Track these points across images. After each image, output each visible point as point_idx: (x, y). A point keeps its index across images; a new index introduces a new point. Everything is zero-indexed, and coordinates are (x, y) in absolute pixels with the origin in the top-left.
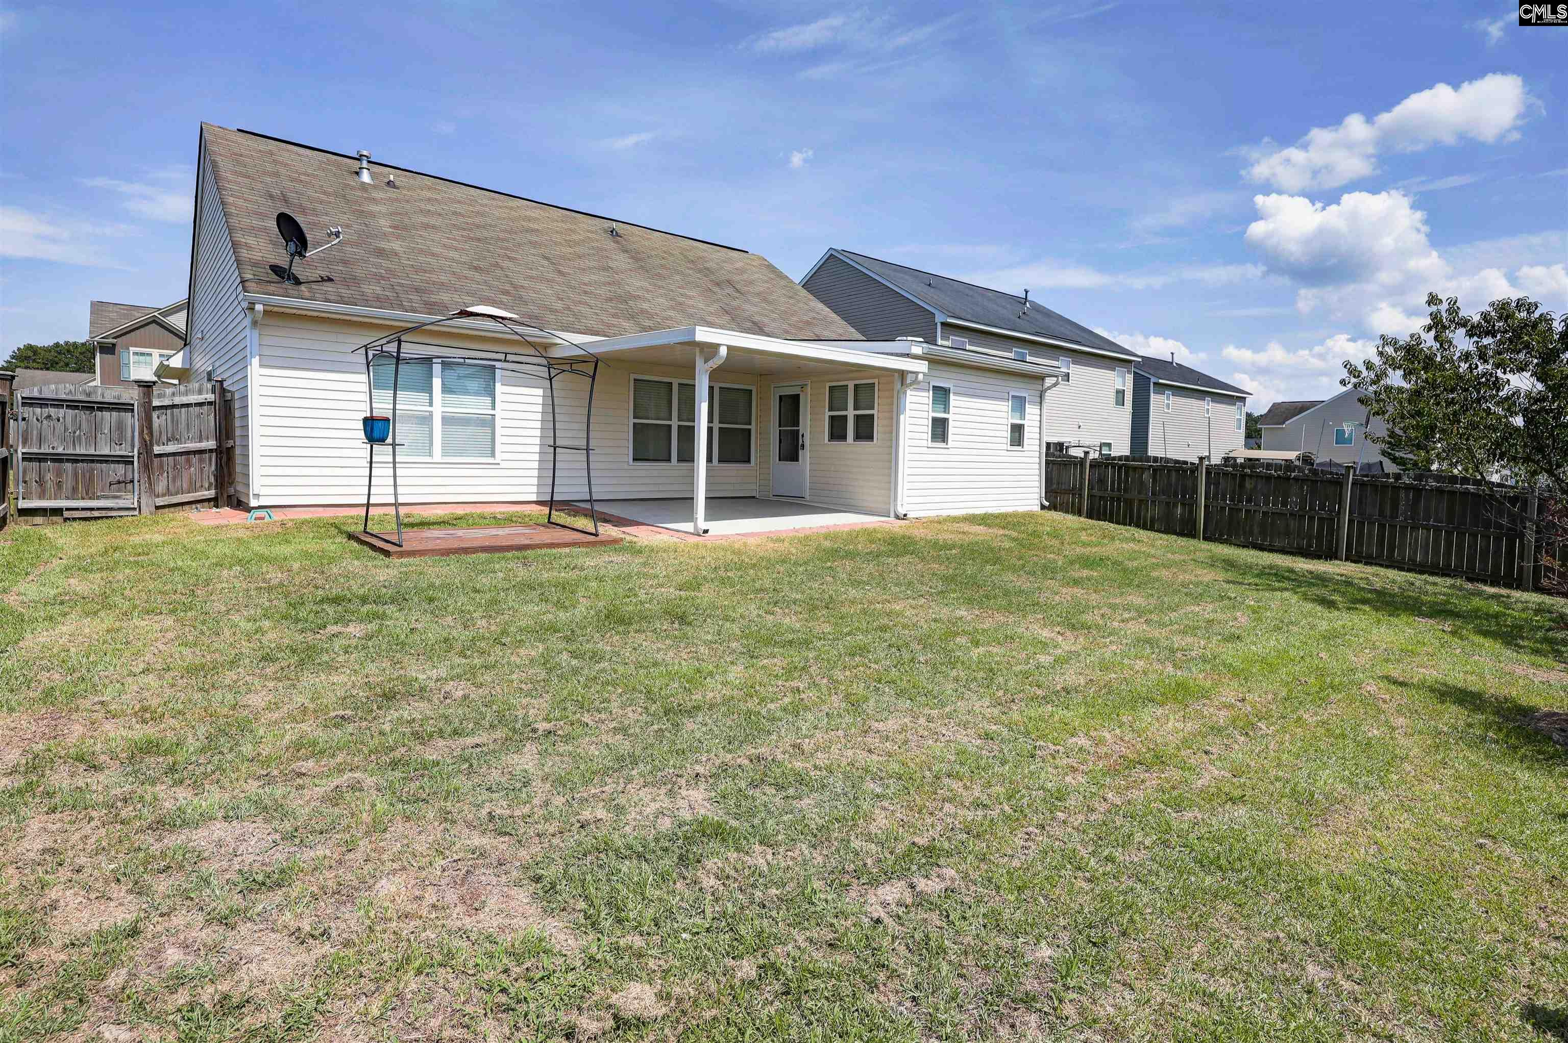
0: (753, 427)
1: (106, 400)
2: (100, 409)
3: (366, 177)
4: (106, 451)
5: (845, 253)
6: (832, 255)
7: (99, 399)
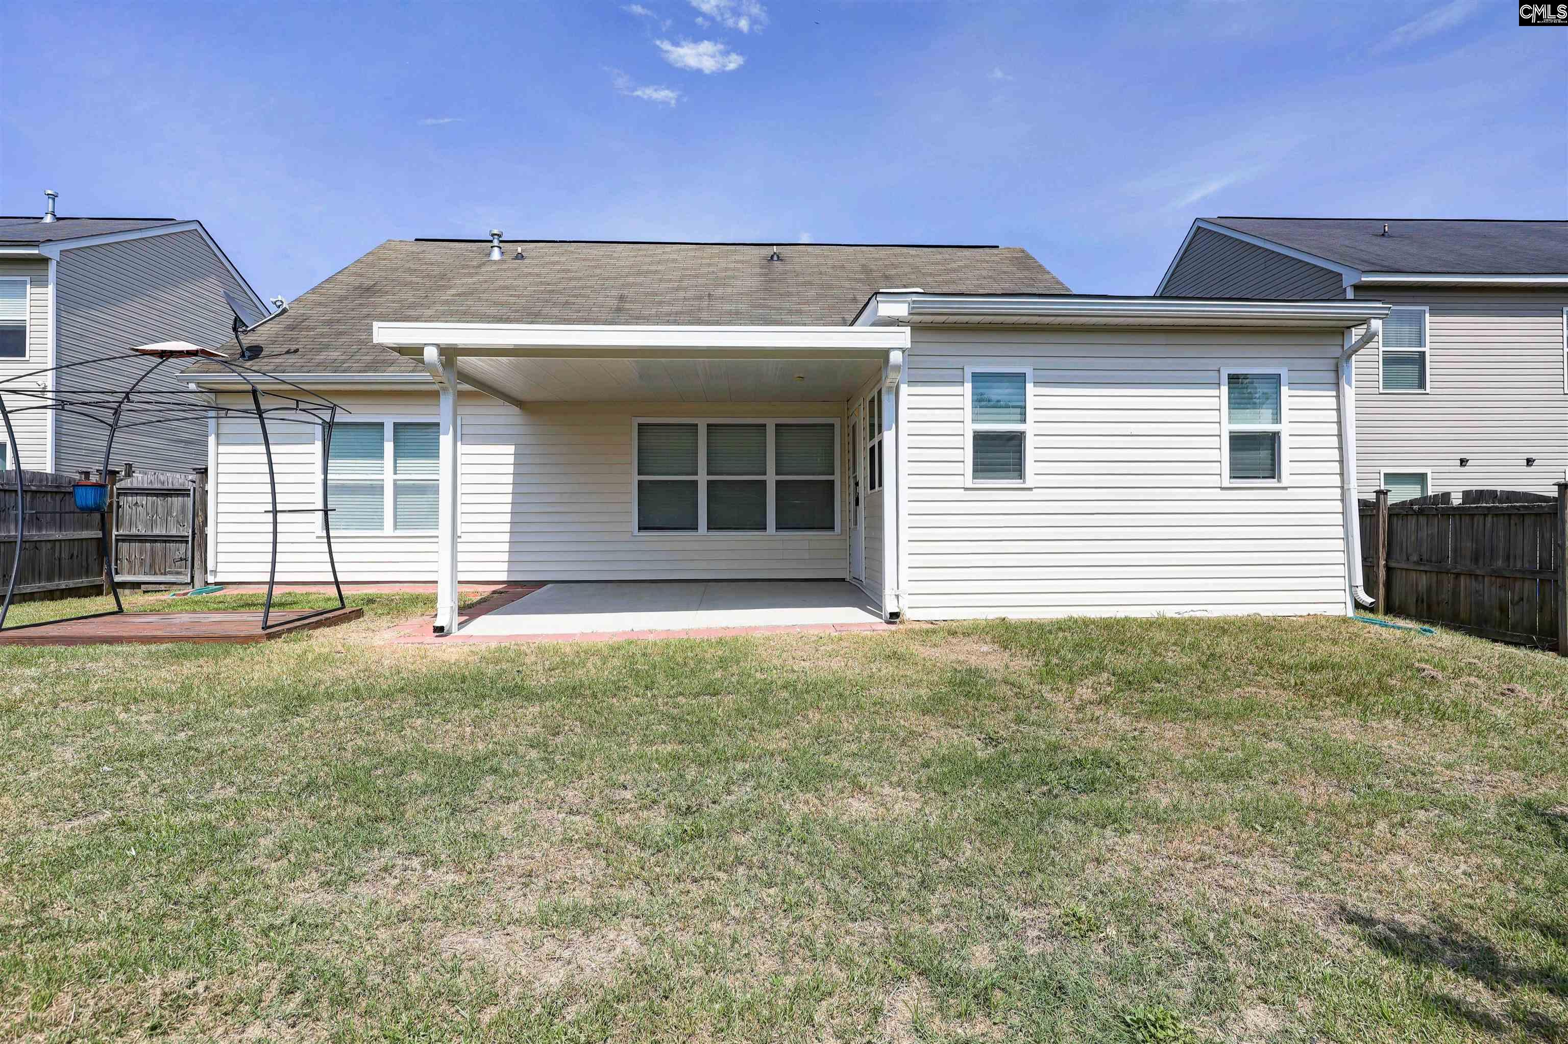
0: (837, 478)
1: (175, 487)
2: (171, 495)
3: (496, 255)
4: (174, 532)
5: (1223, 222)
6: (1199, 228)
7: (170, 486)
